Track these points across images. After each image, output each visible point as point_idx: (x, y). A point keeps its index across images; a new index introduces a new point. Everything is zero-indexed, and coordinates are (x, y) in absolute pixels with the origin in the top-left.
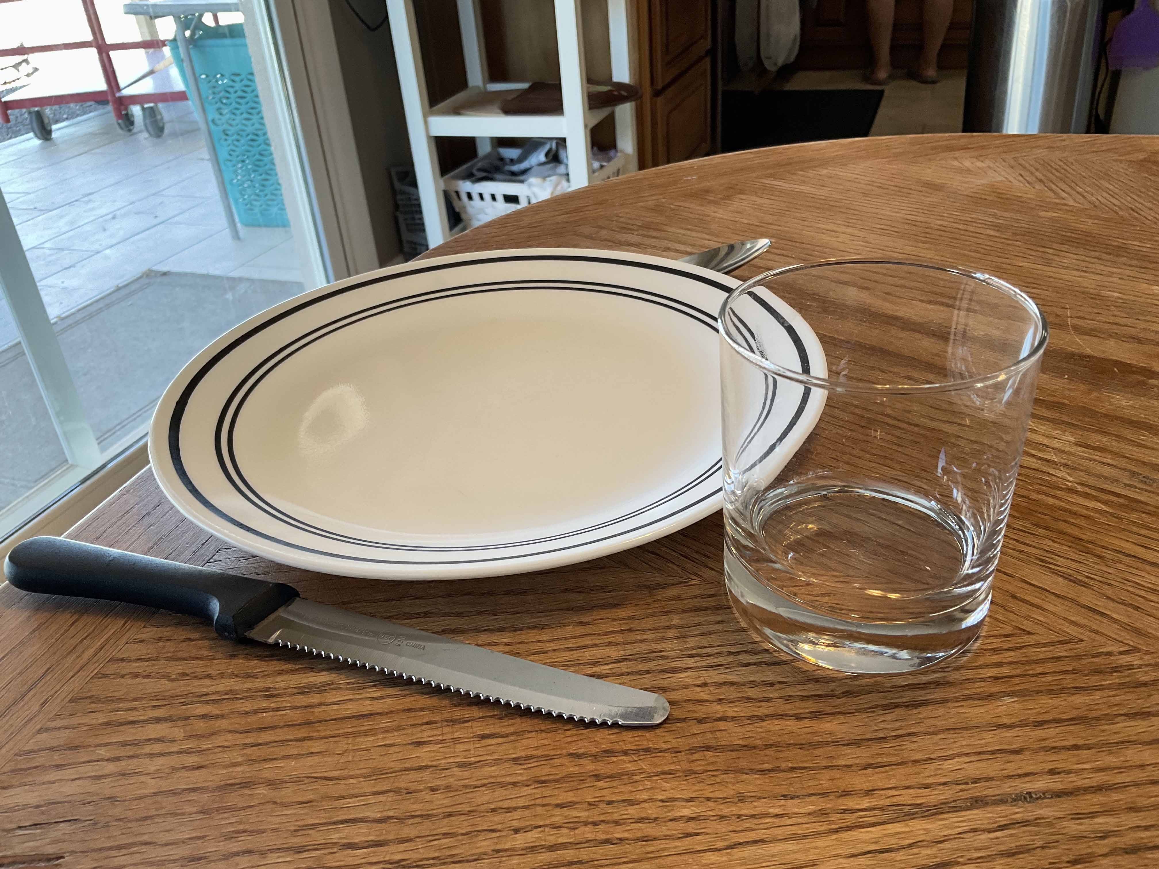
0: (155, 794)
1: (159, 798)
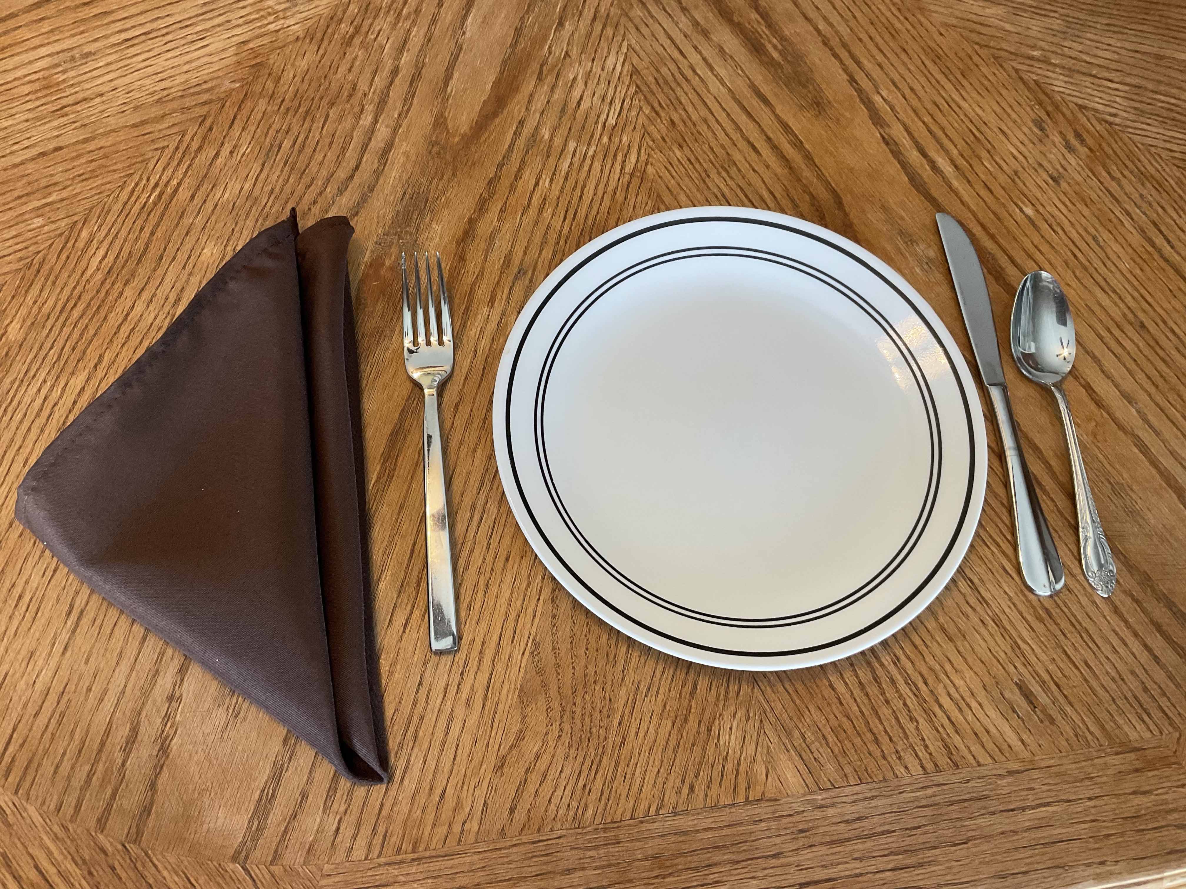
0: (971, 669)
1: (971, 664)
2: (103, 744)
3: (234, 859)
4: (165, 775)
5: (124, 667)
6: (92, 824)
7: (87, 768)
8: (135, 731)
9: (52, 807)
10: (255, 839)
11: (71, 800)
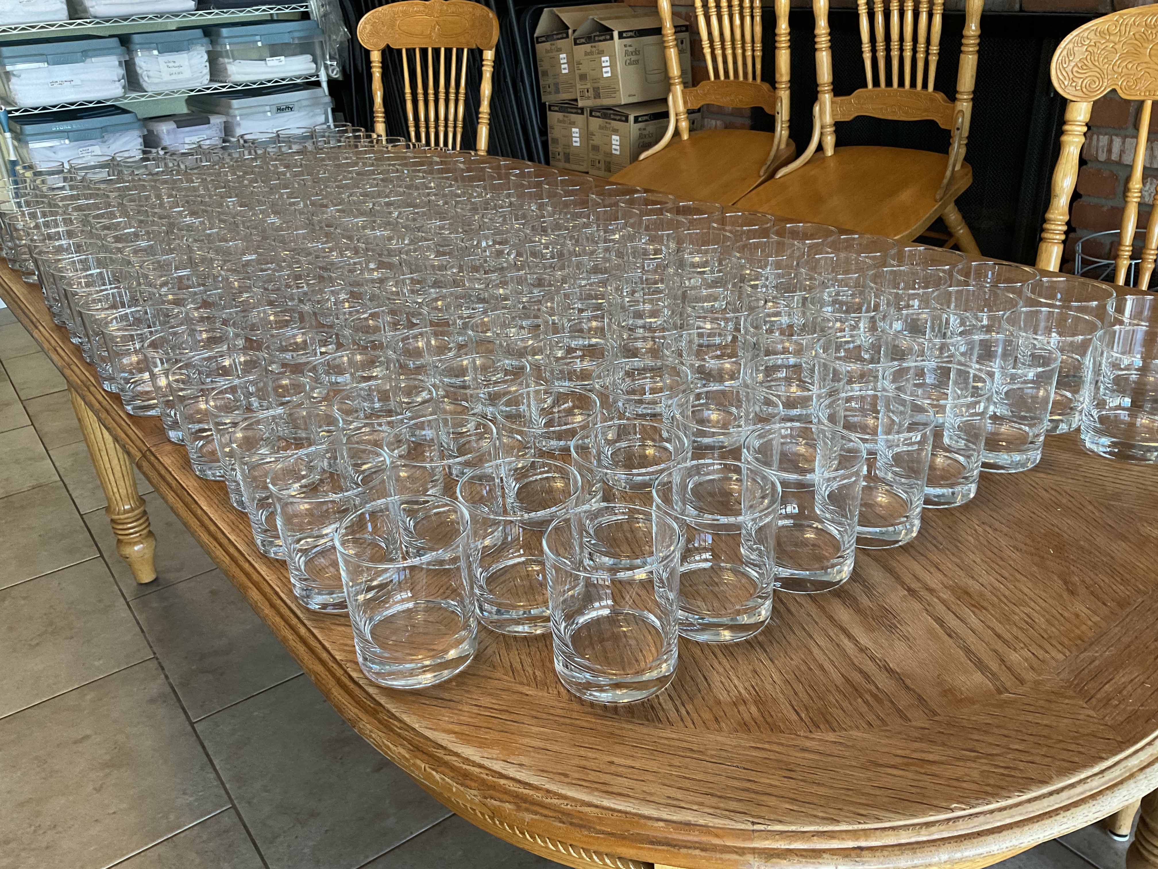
2: (854, 686)
3: (1000, 692)
4: (908, 682)
5: (816, 651)
6: (900, 721)
7: (860, 700)
8: (861, 671)
9: (866, 726)
10: (998, 679)
11: (871, 717)
